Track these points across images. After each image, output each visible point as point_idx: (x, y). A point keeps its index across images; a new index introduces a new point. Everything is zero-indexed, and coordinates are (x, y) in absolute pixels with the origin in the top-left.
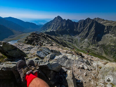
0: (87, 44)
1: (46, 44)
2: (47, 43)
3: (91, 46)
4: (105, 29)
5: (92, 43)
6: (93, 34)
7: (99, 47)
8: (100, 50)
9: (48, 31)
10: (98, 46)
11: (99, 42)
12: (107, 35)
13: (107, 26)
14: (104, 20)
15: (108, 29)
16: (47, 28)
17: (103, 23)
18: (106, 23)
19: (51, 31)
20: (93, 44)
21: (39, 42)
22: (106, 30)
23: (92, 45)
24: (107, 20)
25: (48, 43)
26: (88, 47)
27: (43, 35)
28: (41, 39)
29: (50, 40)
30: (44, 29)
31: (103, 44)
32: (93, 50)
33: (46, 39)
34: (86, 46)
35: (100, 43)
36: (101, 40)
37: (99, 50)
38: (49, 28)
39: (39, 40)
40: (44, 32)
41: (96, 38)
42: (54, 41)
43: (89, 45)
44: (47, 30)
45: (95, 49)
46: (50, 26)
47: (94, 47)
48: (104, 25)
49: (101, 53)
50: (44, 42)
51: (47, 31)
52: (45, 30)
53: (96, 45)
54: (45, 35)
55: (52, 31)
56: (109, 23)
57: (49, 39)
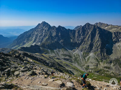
0: (95, 61)
1: (21, 74)
2: (23, 71)
3: (100, 63)
4: (113, 37)
5: (101, 59)
6: (99, 44)
7: (112, 64)
8: (116, 68)
9: (27, 45)
10: (111, 62)
11: (110, 56)
12: (118, 44)
13: (115, 33)
14: (108, 25)
15: (116, 36)
16: (25, 41)
17: (107, 28)
18: (111, 28)
19: (32, 46)
20: (104, 60)
21: (7, 70)
22: (114, 38)
23: (102, 61)
24: (111, 25)
25: (26, 71)
26: (97, 66)
27: (17, 55)
28: (12, 63)
29: (31, 61)
30: (18, 44)
31: (116, 57)
32: (105, 69)
33: (23, 61)
34: (94, 64)
35: (113, 57)
36: (112, 53)
37: (114, 68)
38: (28, 40)
39: (8, 65)
40: (19, 48)
41: (105, 50)
42: (38, 62)
43: (97, 63)
44: (24, 44)
45: (109, 68)
46: (30, 38)
47: (106, 65)
48: (110, 31)
49: (118, 72)
50: (17, 69)
51: (25, 46)
52: (21, 44)
53: (108, 60)
54: (20, 54)
55: (34, 44)
56: (116, 29)
57: (28, 59)
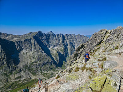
0: (3, 77)
3: (10, 76)
4: (16, 46)
5: (10, 72)
7: (22, 72)
8: (26, 74)
10: (21, 71)
11: (18, 65)
12: (23, 52)
13: (17, 42)
14: (8, 35)
15: (19, 45)
18: (13, 38)
20: (13, 72)
22: (18, 47)
23: (11, 74)
24: (12, 35)
26: (7, 81)
31: (24, 64)
32: (17, 80)
34: (3, 81)
35: (21, 65)
36: (20, 62)
37: (24, 75)
41: (12, 61)
45: (20, 77)
47: (16, 76)
48: (12, 41)
49: (29, 77)
53: (18, 70)
